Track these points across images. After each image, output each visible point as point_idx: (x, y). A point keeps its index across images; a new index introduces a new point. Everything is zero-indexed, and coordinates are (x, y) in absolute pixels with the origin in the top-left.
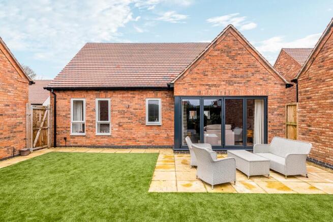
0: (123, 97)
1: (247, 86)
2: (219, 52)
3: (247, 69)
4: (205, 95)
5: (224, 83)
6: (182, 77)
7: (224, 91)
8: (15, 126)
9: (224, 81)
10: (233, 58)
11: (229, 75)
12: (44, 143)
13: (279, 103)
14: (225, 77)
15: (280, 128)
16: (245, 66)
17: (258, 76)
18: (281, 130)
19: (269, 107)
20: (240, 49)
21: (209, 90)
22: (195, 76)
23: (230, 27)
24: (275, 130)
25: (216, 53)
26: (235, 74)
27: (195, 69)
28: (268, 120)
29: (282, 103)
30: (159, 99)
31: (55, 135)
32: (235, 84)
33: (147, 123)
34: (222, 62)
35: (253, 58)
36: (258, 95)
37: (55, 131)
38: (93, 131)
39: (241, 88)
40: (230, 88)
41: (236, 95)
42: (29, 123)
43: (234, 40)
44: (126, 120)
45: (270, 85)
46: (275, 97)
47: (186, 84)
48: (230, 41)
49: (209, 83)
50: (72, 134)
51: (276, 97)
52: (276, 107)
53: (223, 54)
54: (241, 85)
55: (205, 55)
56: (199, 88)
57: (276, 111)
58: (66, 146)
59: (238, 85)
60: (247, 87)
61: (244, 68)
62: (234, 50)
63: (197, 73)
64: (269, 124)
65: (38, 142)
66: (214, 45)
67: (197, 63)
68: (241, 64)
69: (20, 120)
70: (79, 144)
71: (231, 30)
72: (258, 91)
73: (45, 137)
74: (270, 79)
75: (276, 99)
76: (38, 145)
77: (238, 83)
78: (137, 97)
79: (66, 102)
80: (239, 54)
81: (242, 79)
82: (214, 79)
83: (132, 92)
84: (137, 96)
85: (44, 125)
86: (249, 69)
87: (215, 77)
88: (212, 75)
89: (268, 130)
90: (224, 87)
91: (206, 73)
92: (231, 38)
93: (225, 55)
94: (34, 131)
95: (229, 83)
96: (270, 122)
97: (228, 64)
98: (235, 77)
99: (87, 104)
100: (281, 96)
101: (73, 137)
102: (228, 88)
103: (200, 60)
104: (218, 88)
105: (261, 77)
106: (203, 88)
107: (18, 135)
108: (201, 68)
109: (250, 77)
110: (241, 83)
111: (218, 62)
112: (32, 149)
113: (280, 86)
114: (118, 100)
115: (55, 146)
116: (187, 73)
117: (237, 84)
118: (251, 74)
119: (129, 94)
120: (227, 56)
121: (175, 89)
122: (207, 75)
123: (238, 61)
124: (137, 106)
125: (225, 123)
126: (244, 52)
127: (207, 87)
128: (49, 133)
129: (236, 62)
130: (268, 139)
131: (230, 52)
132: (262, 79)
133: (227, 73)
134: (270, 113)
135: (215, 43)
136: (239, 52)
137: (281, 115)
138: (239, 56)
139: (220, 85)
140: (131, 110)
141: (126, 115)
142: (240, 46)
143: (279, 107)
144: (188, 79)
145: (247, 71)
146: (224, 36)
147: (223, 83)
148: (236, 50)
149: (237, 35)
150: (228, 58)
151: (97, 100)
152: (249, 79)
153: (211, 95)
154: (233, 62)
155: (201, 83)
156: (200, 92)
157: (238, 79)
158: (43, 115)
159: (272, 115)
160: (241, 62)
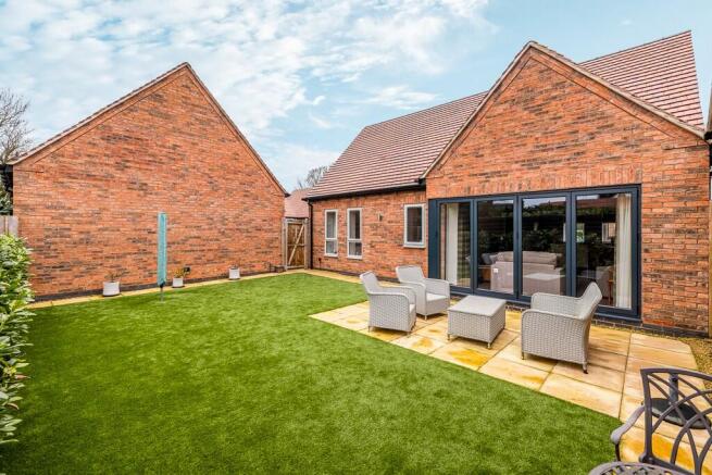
0: (375, 205)
1: (576, 165)
2: (507, 105)
3: (576, 127)
4: (479, 194)
5: (517, 166)
6: (438, 167)
7: (518, 182)
8: (272, 241)
9: (517, 162)
10: (539, 111)
11: (530, 147)
12: (301, 262)
13: (680, 199)
14: (521, 153)
15: (688, 268)
16: (569, 121)
17: (607, 138)
18: (691, 274)
19: (644, 211)
20: (556, 86)
21: (487, 184)
22: (460, 160)
23: (531, 47)
24: (665, 271)
25: (500, 109)
26: (543, 143)
27: (460, 149)
28: (643, 247)
29: (693, 199)
30: (422, 205)
31: (312, 254)
32: (543, 166)
33: (407, 243)
34: (513, 124)
35: (593, 97)
36: (606, 183)
37: (312, 250)
38: (344, 252)
39: (558, 172)
40: (532, 174)
41: (545, 189)
42: (284, 238)
43: (541, 72)
44: (379, 238)
45: (649, 154)
46: (665, 184)
47: (445, 178)
48: (531, 76)
49: (487, 171)
50: (326, 254)
51: (671, 184)
52: (670, 211)
53: (514, 108)
54: (559, 165)
55: (478, 119)
56: (466, 182)
57: (670, 222)
58: (320, 269)
59: (551, 165)
60: (577, 168)
61: (566, 125)
62: (541, 92)
63: (464, 155)
64: (644, 255)
65: (293, 260)
66: (496, 95)
67: (463, 137)
68: (560, 118)
69: (276, 235)
70: (332, 268)
71: (532, 53)
72: (606, 175)
73: (302, 256)
74: (650, 139)
75: (670, 191)
76: (293, 263)
77: (552, 162)
78: (393, 203)
79: (321, 215)
80: (554, 98)
81: (561, 152)
82: (498, 161)
83: (386, 196)
84: (393, 201)
85: (301, 241)
86: (580, 126)
87: (498, 157)
88: (492, 154)
89: (643, 270)
90: (518, 174)
91: (480, 153)
92: (533, 69)
93: (519, 108)
94: (289, 248)
95: (530, 164)
96: (647, 251)
97: (526, 124)
98: (544, 151)
99: (339, 216)
100: (690, 180)
101: (327, 258)
102: (525, 177)
103: (468, 131)
104: (504, 178)
105: (619, 139)
106: (475, 180)
107: (275, 251)
108: (471, 144)
109: (583, 144)
110: (560, 161)
111: (505, 126)
112: (286, 267)
113: (684, 154)
114: (370, 209)
115: (312, 267)
116: (447, 157)
117: (547, 166)
118: (588, 137)
119: (382, 200)
120: (525, 109)
121: (428, 187)
122: (482, 156)
123: (551, 115)
124: (393, 218)
125: (520, 248)
126: (567, 90)
127: (483, 178)
128: (306, 251)
129: (546, 117)
130: (643, 294)
131: (533, 99)
132: (620, 143)
133: (524, 145)
134: (646, 226)
135: (498, 89)
136: (554, 94)
137: (690, 232)
138: (554, 103)
139: (507, 171)
140: (385, 223)
141: (379, 231)
142: (556, 79)
143: (679, 210)
144: (448, 169)
145: (577, 132)
146: (517, 70)
147: (515, 166)
148: (547, 91)
149: (547, 58)
150: (526, 112)
151: (349, 210)
152: (582, 149)
153: (490, 193)
154: (538, 118)
155: (471, 171)
156: (469, 188)
157: (550, 154)
158: (299, 231)
159: (656, 232)
160: (558, 115)
